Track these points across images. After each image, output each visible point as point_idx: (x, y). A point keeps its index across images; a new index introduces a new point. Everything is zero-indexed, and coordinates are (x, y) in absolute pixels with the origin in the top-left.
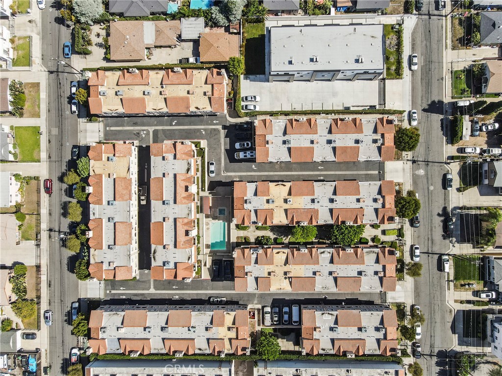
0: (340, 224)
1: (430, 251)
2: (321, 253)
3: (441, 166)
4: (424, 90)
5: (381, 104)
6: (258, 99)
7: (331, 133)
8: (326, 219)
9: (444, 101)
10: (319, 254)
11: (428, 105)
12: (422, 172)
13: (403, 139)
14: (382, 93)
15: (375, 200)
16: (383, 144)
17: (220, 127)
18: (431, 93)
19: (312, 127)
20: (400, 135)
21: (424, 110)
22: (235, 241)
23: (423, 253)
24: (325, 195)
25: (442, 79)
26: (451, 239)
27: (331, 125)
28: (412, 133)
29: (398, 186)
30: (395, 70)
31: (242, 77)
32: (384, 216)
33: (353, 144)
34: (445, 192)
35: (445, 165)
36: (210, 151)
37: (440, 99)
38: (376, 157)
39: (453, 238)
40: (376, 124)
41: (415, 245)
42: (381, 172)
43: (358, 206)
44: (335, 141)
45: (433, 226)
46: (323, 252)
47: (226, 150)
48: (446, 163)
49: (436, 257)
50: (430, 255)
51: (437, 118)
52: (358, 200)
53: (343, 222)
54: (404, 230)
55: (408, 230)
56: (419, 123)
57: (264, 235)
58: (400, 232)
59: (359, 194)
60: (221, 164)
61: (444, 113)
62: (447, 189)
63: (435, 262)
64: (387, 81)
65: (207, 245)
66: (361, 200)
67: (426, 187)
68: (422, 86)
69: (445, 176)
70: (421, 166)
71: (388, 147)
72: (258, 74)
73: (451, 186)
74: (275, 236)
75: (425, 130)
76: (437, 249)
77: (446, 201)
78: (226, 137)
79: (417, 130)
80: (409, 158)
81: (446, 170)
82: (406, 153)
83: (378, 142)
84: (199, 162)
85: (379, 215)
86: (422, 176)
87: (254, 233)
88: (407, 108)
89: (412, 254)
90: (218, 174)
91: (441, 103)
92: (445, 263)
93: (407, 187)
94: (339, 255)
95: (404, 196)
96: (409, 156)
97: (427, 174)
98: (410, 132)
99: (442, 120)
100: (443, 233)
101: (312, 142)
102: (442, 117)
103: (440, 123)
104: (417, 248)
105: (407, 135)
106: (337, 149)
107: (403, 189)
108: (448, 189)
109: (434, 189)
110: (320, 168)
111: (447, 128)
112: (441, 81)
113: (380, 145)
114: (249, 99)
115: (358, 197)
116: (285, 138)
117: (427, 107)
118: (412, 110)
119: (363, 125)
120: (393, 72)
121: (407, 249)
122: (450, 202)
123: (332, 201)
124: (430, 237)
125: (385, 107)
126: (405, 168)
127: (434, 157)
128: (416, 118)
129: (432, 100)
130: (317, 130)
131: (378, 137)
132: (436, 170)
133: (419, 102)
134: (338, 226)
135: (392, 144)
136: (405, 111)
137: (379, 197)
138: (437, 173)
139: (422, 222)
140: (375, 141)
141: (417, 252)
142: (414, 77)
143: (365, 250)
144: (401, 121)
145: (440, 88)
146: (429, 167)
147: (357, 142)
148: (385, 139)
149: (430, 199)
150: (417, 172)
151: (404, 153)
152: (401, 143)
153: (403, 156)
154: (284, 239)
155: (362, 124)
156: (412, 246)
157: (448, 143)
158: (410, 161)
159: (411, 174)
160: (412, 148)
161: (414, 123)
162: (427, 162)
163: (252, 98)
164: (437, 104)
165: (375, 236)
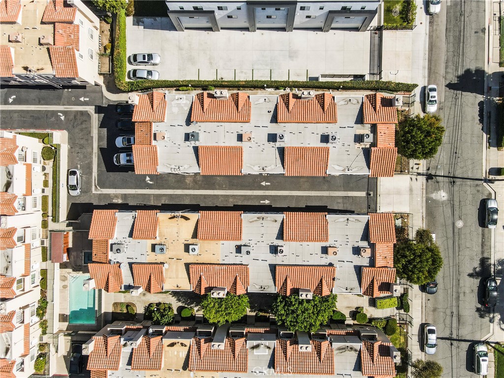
0: (288, 294)
1: (454, 336)
2: (253, 348)
3: (477, 185)
4: (451, 49)
5: (373, 74)
6: (157, 60)
7: (276, 122)
8: (264, 285)
9: (486, 69)
10: (249, 350)
11: (458, 77)
12: (442, 195)
13: (413, 137)
14: (376, 53)
15: (357, 251)
16: (374, 144)
17: (91, 109)
18: (463, 55)
19: (240, 108)
20: (407, 129)
21: (450, 86)
22: (110, 309)
23: (442, 338)
24: (263, 239)
25: (483, 30)
26: (491, 316)
27: (276, 105)
28: (430, 125)
29: (400, 220)
30: (401, 13)
31: (130, 20)
32: (372, 282)
33: (316, 143)
34: (483, 231)
35: (485, 184)
36: (73, 150)
37: (480, 65)
38: (360, 169)
39: (496, 314)
40: (362, 105)
41: (428, 325)
42: (372, 193)
43: (325, 260)
44: (282, 137)
45: (461, 290)
46: (257, 346)
47: (101, 150)
48: (487, 181)
49: (465, 346)
50: (455, 343)
51: (472, 101)
52: (325, 250)
53: (296, 291)
54: (409, 297)
55: (416, 298)
56: (440, 109)
57: (161, 301)
58: (402, 303)
59: (327, 240)
60: (91, 173)
61: (485, 91)
62: (487, 227)
63: (463, 355)
64: (385, 33)
65: (63, 315)
66: (330, 250)
67: (450, 222)
68: (448, 43)
69: (484, 203)
70: (441, 184)
71: (383, 151)
72: (158, 16)
73: (495, 222)
74: (180, 304)
75: (451, 121)
76: (466, 332)
77: (485, 248)
78: (102, 126)
79: (438, 120)
80: (420, 171)
81: (486, 193)
82: (416, 161)
83: (366, 139)
84: (49, 170)
85: (364, 280)
86: (443, 203)
87: (143, 298)
88: (421, 81)
89: (423, 343)
90: (86, 190)
91: (480, 73)
92: (481, 359)
93: (417, 223)
94: (285, 353)
95: (410, 238)
96: (421, 166)
97: (451, 200)
98: (425, 122)
99: (481, 104)
100: (479, 306)
101: (240, 138)
102: (481, 98)
103: (478, 108)
104: (432, 332)
105: (420, 129)
106: (286, 153)
107: (410, 226)
108: (490, 226)
109: (465, 226)
110: (263, 184)
111: (489, 117)
112: (481, 34)
113: (368, 146)
114: (140, 59)
115: (324, 244)
116: (190, 129)
117: (455, 81)
118: (429, 84)
119: (337, 107)
120: (396, 16)
121: (414, 331)
122: (492, 250)
123: (274, 250)
124: (454, 310)
125: (381, 78)
126: (414, 187)
127: (465, 169)
128: (436, 99)
129: (465, 68)
130: (249, 115)
131: (365, 130)
132: (468, 192)
133: (442, 71)
134: (284, 297)
135: (392, 145)
136: (416, 86)
137: (365, 244)
138: (470, 197)
139: (440, 286)
140: (359, 139)
141: (432, 338)
142: (435, 27)
143: (336, 345)
144: (408, 104)
145: (480, 47)
146: (456, 188)
147: (325, 139)
148: (379, 134)
149: (457, 244)
150: (434, 196)
151: (412, 162)
152: (408, 142)
153: (411, 166)
154: (196, 309)
155: (335, 105)
156: (423, 326)
157: (490, 145)
158: (423, 175)
159: (424, 199)
160: (428, 153)
161: (432, 109)
162: (453, 179)
163: (144, 58)
164: (473, 75)
165: (357, 308)
